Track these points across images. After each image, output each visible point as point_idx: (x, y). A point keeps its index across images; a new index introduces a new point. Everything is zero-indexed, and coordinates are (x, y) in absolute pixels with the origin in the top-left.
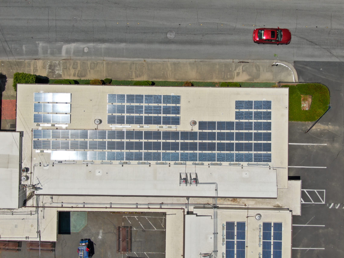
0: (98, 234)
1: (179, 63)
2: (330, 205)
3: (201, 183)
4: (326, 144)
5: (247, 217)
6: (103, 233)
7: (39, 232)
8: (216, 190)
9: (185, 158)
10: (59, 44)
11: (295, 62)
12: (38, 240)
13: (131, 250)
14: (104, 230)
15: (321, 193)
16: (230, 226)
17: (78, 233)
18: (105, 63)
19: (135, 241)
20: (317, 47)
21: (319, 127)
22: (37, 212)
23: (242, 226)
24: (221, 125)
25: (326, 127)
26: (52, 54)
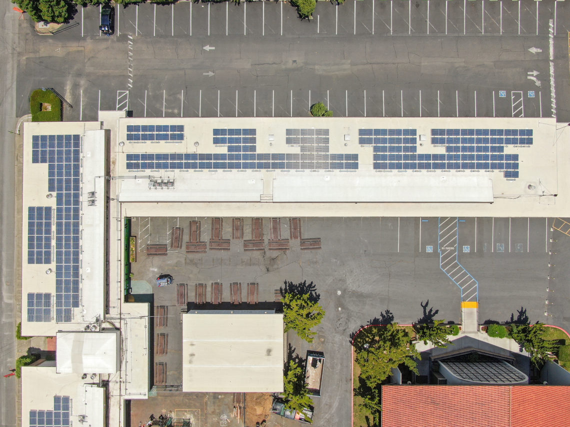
0: (154, 271)
1: (18, 209)
2: (129, 87)
3: (95, 189)
4: (82, 91)
5: (123, 152)
6: (153, 268)
7: (141, 317)
8: (100, 177)
9: (77, 202)
10: (4, 306)
11: (17, 117)
12: (147, 318)
13: (166, 245)
14: (150, 267)
15: (120, 94)
16: (129, 166)
17: (153, 288)
18: (17, 268)
19: (159, 241)
20: (4, 99)
21: (68, 98)
22: (124, 319)
23: (129, 157)
24: (51, 174)
25: (68, 91)
26: (12, 310)
